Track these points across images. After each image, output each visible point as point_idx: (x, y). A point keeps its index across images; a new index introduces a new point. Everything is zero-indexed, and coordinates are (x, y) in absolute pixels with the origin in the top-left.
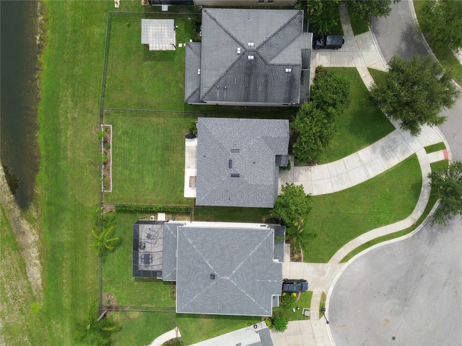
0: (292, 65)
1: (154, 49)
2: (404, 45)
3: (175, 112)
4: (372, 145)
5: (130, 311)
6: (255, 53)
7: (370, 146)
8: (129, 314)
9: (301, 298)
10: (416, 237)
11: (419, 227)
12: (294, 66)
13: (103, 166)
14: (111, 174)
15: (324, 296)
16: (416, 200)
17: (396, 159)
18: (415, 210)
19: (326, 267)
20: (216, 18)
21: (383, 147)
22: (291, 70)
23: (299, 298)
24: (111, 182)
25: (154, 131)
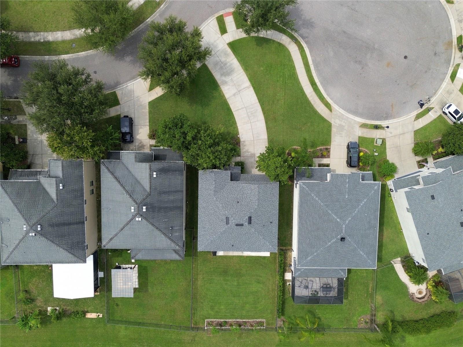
0: (150, 172)
1: (137, 283)
2: (128, 58)
3: (193, 265)
4: (220, 85)
5: (375, 304)
6: (140, 205)
7: (221, 87)
8: (378, 304)
9: (364, 147)
10: (306, 39)
11: (297, 37)
12: (151, 170)
13: (242, 327)
14: (249, 320)
15: (364, 126)
16: (271, 42)
17: (233, 61)
18: (281, 42)
19: (335, 124)
20: (110, 237)
21: (222, 75)
22: (155, 172)
23: (365, 150)
24: (256, 320)
25: (210, 283)
